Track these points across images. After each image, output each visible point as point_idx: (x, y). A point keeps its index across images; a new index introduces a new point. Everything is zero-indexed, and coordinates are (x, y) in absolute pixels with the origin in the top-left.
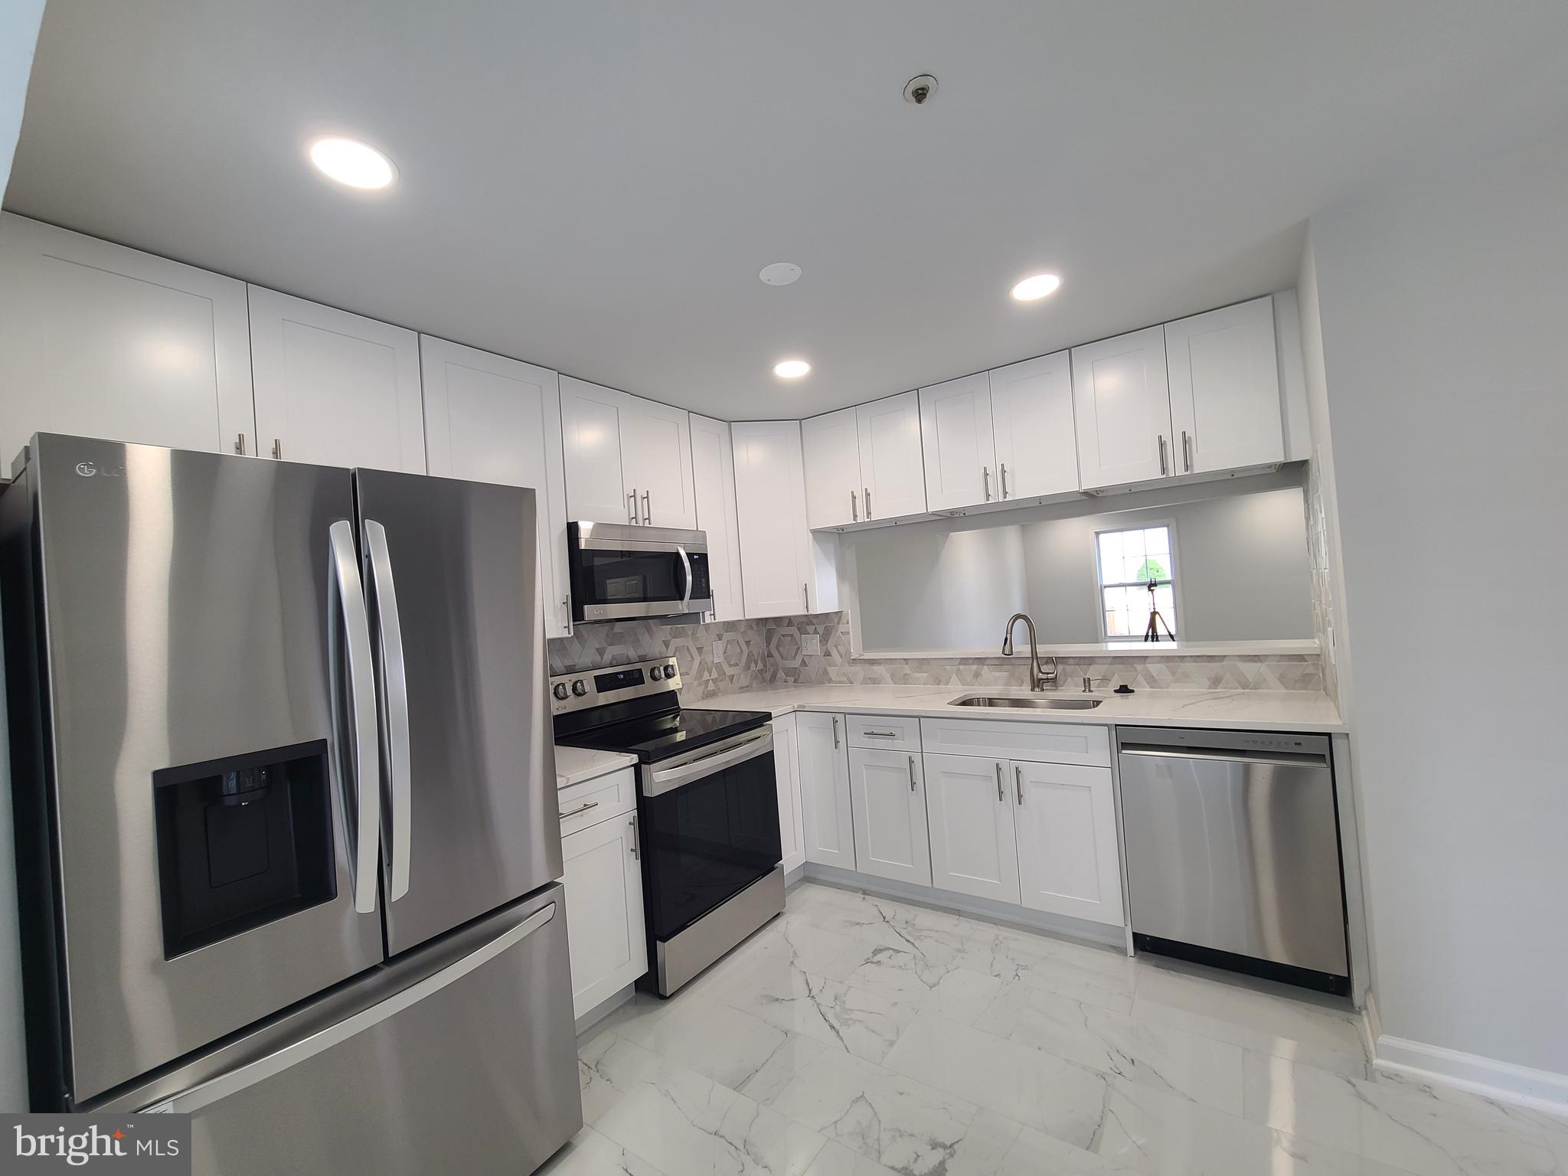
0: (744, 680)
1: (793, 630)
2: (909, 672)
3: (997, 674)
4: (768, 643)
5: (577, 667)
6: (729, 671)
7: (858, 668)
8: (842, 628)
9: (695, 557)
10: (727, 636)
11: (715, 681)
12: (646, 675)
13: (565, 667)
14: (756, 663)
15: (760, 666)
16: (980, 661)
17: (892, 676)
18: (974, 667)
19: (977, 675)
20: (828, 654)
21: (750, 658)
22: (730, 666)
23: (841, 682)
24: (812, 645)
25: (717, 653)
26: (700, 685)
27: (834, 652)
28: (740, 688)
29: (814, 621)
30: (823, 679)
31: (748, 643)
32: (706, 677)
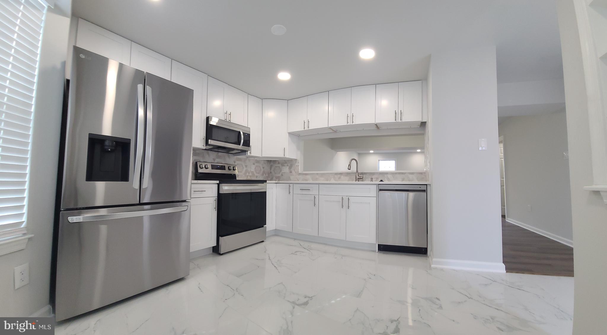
0: (261, 178)
1: (280, 165)
4: (271, 169)
5: (207, 162)
6: (256, 174)
7: (300, 176)
8: (297, 164)
10: (256, 164)
11: (250, 176)
12: (227, 168)
13: (204, 161)
15: (267, 175)
16: (341, 174)
17: (312, 179)
18: (339, 176)
19: (340, 178)
20: (291, 172)
21: (264, 172)
23: (295, 180)
24: (286, 169)
26: (245, 176)
27: (293, 172)
29: (287, 161)
30: (288, 180)
31: (263, 168)
32: (248, 174)
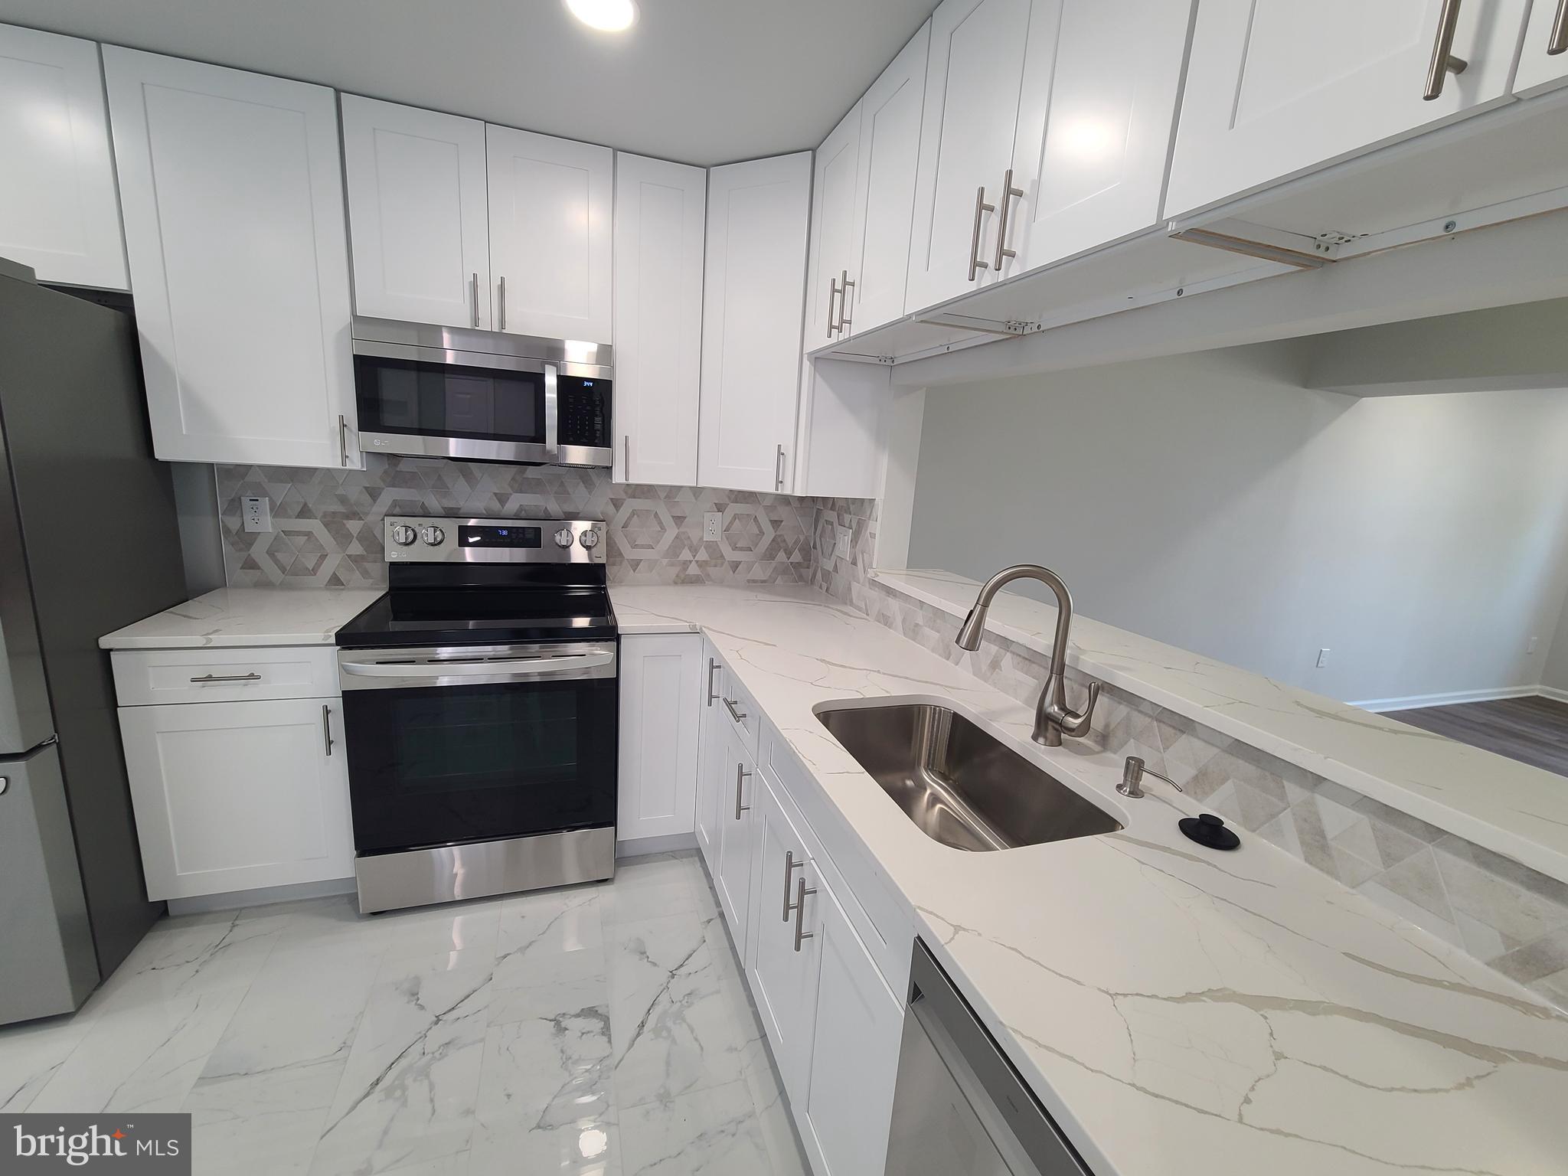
0: (759, 572)
1: (831, 516)
2: (921, 623)
3: (1021, 676)
4: (816, 529)
5: (461, 511)
6: (730, 555)
7: (874, 594)
8: (871, 526)
9: (586, 384)
10: (734, 509)
11: (701, 564)
12: (547, 538)
13: (444, 508)
14: (789, 554)
15: (796, 557)
17: (904, 621)
19: (995, 665)
20: (854, 563)
21: (777, 544)
22: (735, 548)
23: (860, 609)
24: (845, 543)
25: (712, 528)
26: (672, 565)
27: (860, 564)
28: (748, 581)
29: (852, 507)
30: (845, 599)
31: (776, 524)
32: (686, 555)
